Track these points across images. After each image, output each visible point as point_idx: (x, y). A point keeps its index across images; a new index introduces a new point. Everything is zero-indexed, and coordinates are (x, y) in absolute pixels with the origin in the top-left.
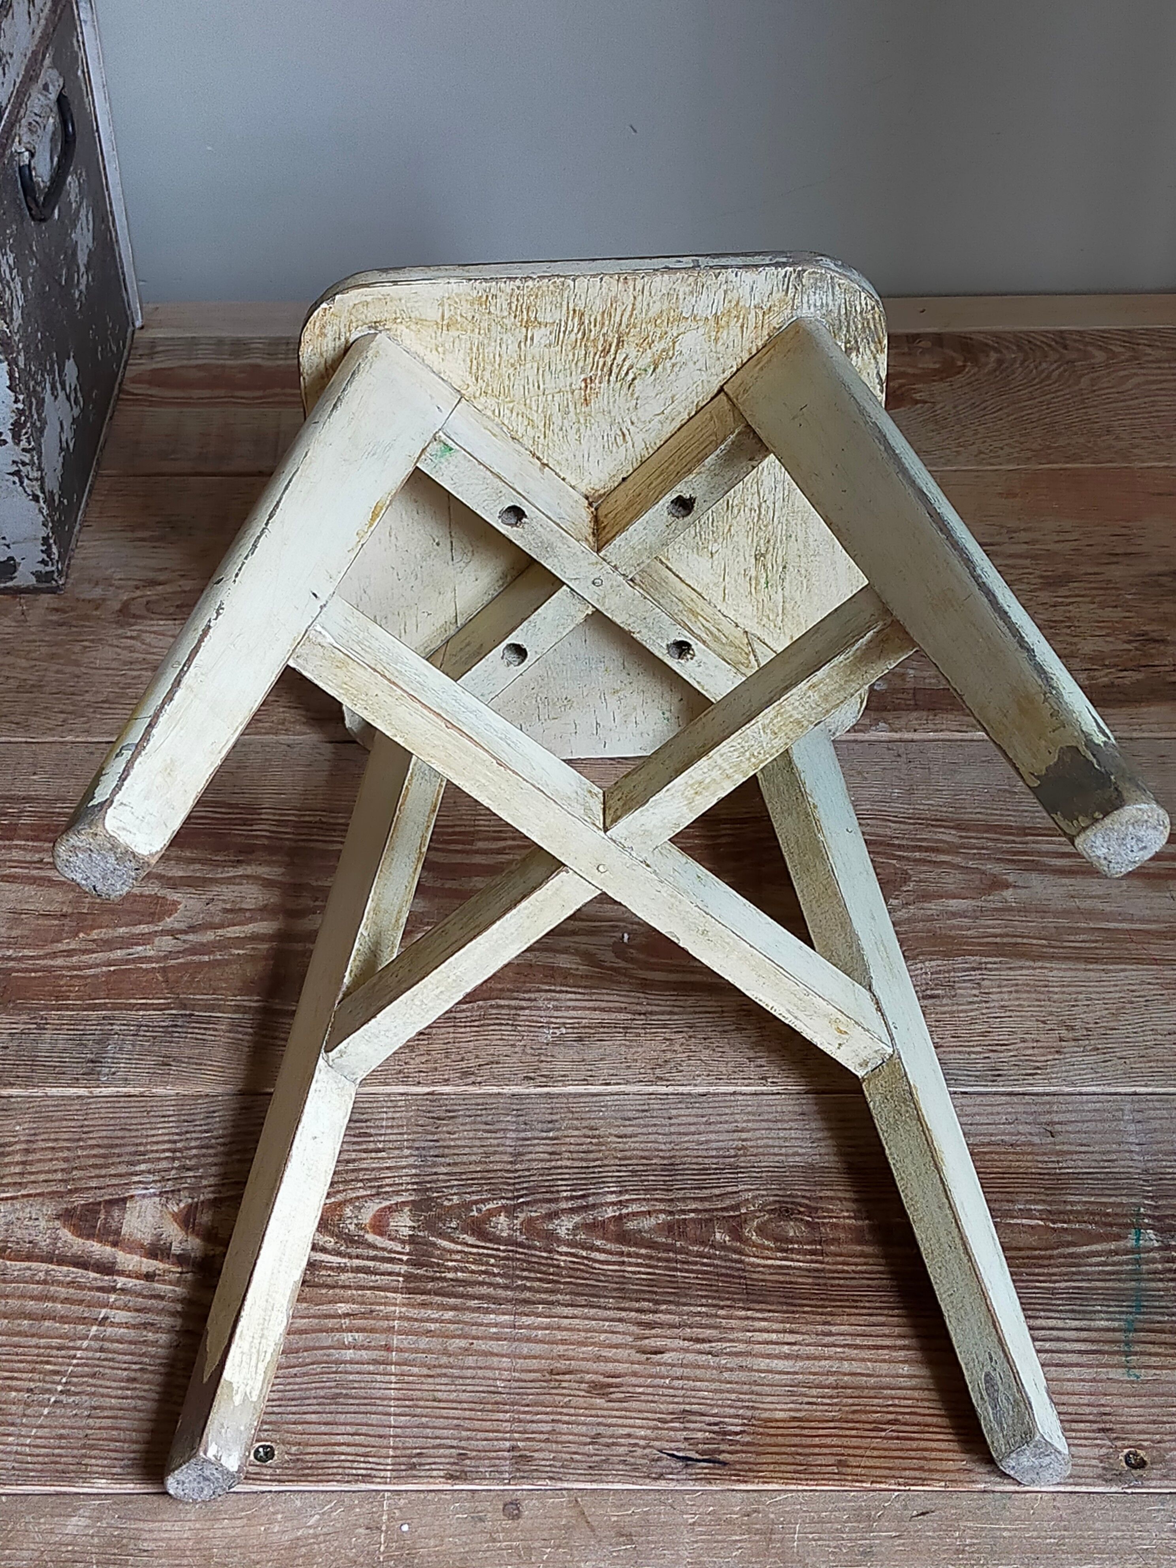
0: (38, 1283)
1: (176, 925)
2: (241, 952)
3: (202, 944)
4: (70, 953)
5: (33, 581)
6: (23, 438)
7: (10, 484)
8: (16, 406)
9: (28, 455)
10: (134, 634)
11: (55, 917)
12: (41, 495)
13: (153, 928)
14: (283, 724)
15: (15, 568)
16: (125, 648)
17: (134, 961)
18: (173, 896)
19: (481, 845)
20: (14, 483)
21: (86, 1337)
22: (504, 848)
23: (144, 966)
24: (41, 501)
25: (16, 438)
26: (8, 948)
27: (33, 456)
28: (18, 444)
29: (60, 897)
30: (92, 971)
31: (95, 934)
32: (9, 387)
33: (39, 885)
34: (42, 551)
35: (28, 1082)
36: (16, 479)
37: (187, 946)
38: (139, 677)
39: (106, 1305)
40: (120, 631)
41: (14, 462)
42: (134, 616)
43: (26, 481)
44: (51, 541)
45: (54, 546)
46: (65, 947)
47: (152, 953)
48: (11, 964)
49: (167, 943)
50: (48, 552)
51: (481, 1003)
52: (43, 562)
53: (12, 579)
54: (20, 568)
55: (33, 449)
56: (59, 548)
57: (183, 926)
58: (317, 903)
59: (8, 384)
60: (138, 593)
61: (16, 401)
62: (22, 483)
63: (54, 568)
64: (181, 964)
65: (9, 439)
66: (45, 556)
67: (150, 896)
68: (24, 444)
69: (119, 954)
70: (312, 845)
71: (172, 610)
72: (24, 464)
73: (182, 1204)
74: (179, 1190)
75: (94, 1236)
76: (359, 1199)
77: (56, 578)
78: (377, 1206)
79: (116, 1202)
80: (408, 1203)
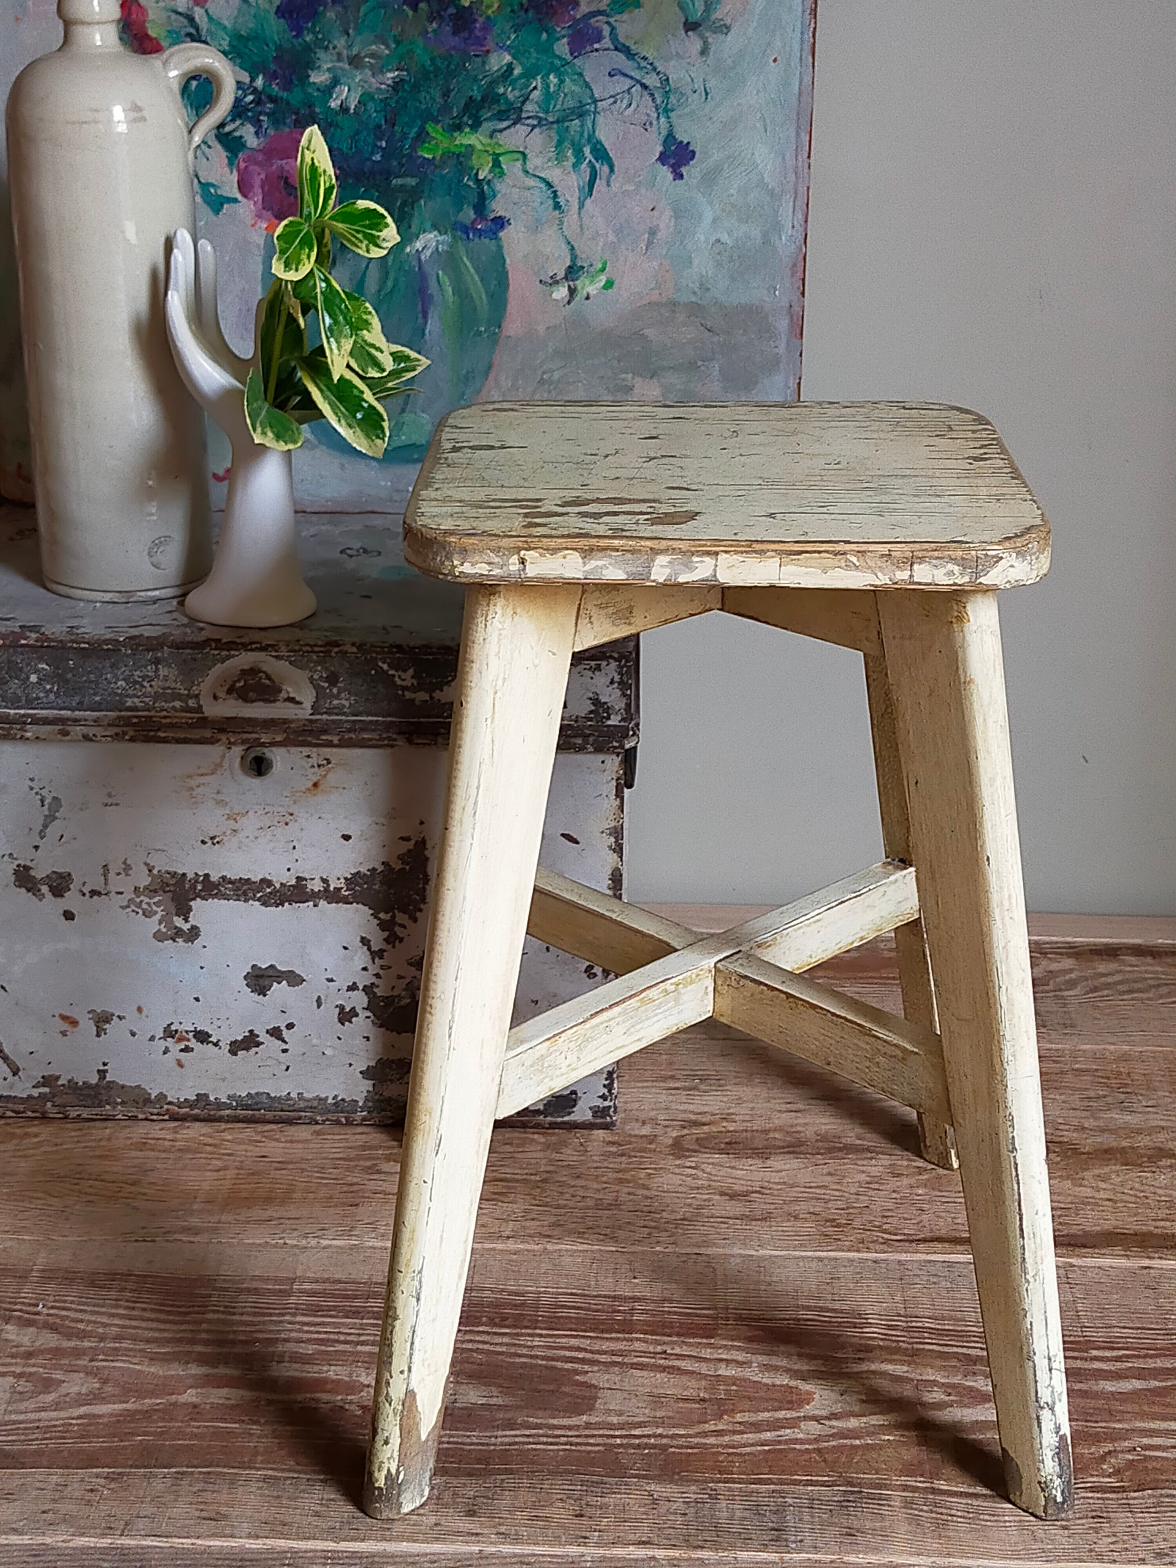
1: (817, 1412)
2: (891, 1438)
3: (849, 1430)
4: (720, 1433)
5: (589, 1116)
10: (693, 1165)
11: (693, 1401)
13: (795, 1414)
14: (863, 1242)
15: (574, 1103)
16: (688, 1176)
17: (786, 1442)
18: (805, 1387)
19: (1095, 1353)
22: (1121, 1357)
23: (798, 1447)
26: (657, 1427)
29: (693, 1383)
30: (748, 1450)
31: (739, 1417)
33: (669, 1373)
34: (605, 1086)
35: (716, 1546)
37: (835, 1431)
38: (709, 1200)
40: (678, 1162)
42: (688, 1150)
45: (616, 1081)
46: (713, 1428)
47: (801, 1436)
48: (665, 1441)
49: (814, 1428)
50: (609, 1087)
51: (1150, 1492)
52: (604, 1097)
53: (569, 1114)
54: (580, 1103)
57: (824, 1413)
58: (951, 1398)
60: (685, 1131)
63: (612, 1103)
64: (834, 1446)
66: (605, 1091)
67: (782, 1386)
69: (768, 1435)
70: (927, 1347)
71: (723, 1146)
77: (611, 1114)
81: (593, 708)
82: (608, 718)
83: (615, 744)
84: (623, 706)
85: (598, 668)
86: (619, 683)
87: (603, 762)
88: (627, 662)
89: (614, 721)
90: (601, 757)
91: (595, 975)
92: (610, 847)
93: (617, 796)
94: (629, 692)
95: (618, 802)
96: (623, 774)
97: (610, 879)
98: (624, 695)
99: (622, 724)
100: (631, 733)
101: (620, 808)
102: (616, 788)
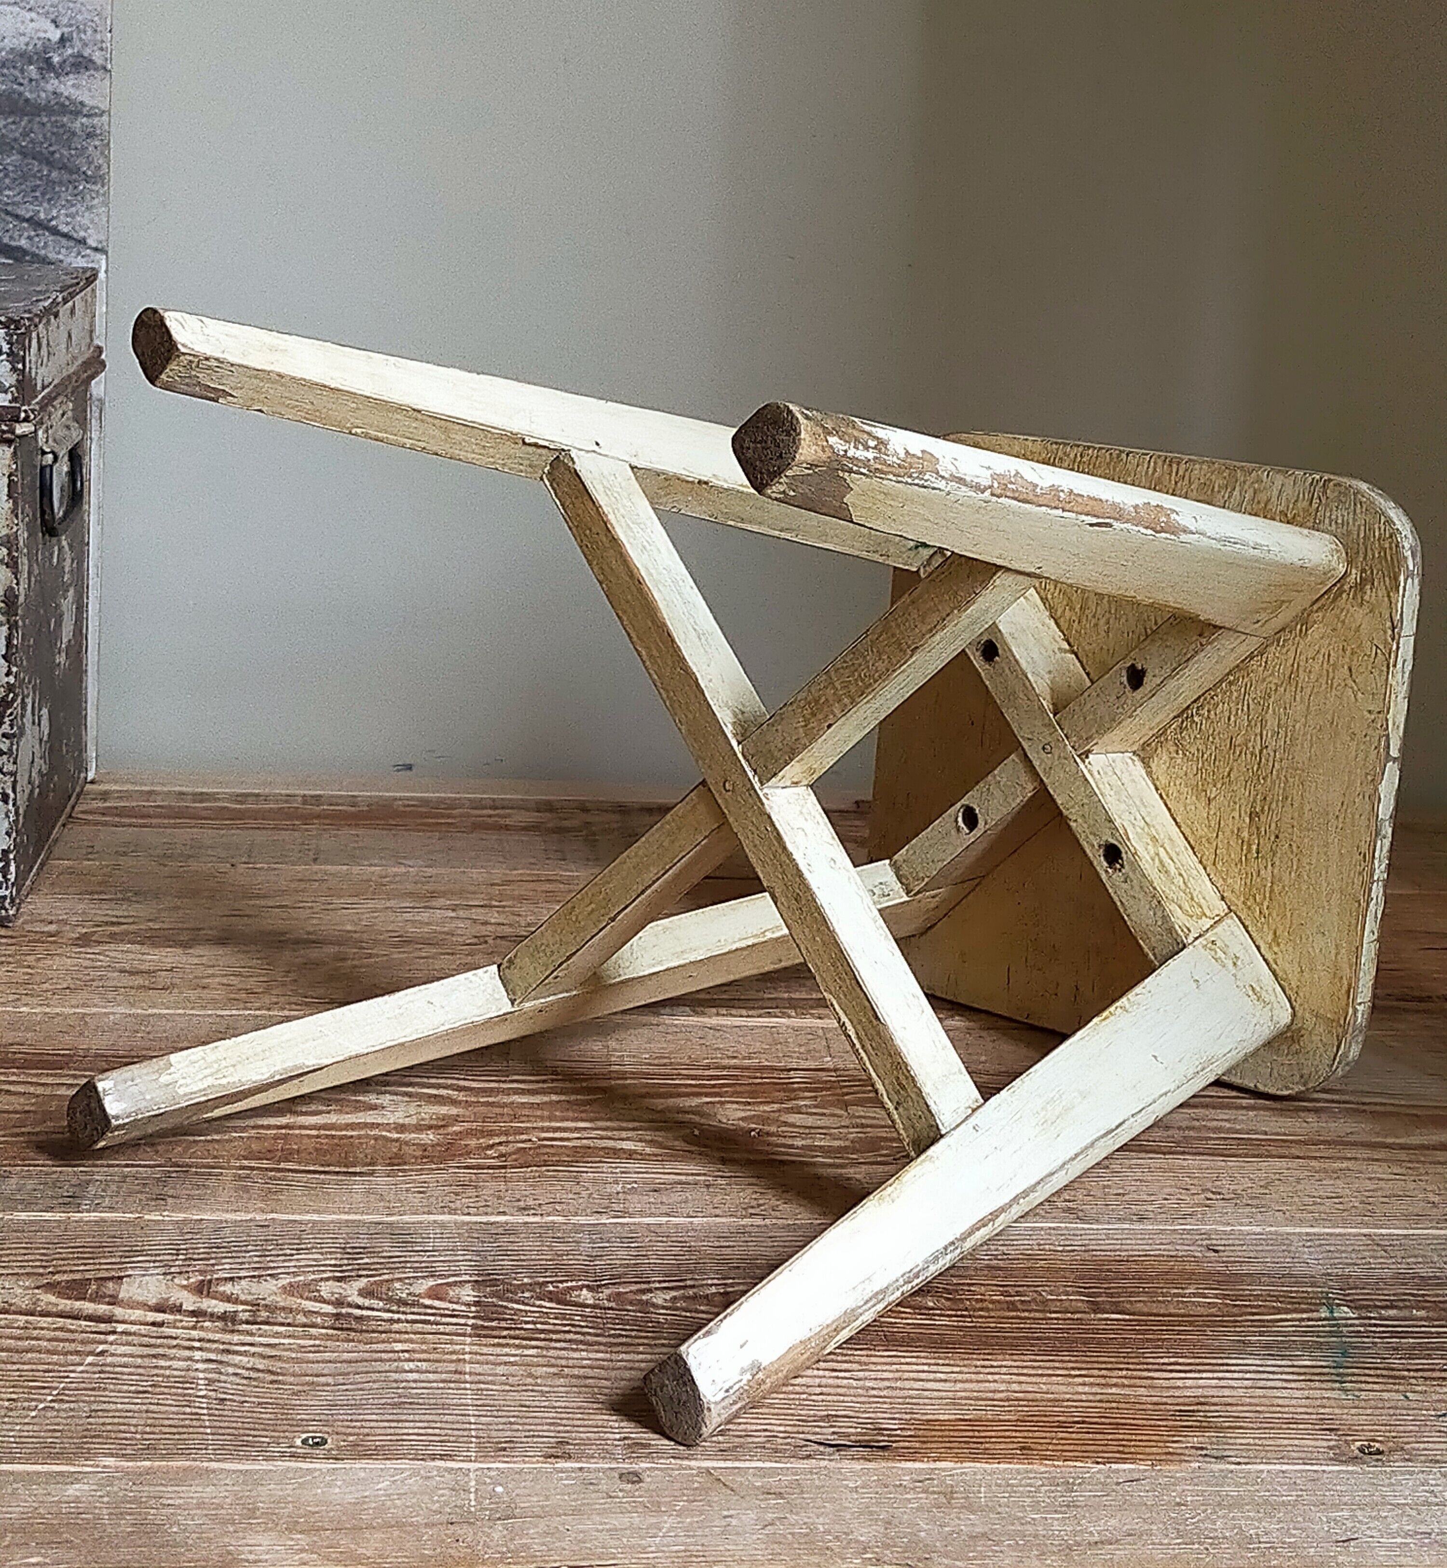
0: (18, 1328)
6: (6, 719)
8: (6, 679)
9: (7, 741)
10: (97, 952)
12: (12, 796)
16: (86, 959)
21: (82, 1364)
24: (11, 803)
27: (12, 744)
32: (4, 657)
38: (104, 976)
39: (106, 1342)
40: (79, 950)
42: (95, 942)
44: (11, 856)
45: (12, 863)
50: (4, 871)
51: (534, 1168)
55: (14, 735)
56: (17, 867)
59: (4, 652)
60: (99, 929)
61: (7, 675)
63: (7, 893)
71: (140, 939)
73: (191, 1280)
74: (187, 1272)
75: (84, 1299)
76: (409, 1278)
77: (7, 906)
78: (431, 1282)
79: (112, 1278)
80: (469, 1282)
83: (4, 428)
84: (14, 383)
88: (17, 328)
89: (4, 400)
93: (9, 496)
94: (20, 366)
95: (11, 505)
96: (16, 470)
97: (3, 602)
98: (14, 369)
99: (13, 405)
100: (23, 415)
101: (14, 512)
102: (9, 486)
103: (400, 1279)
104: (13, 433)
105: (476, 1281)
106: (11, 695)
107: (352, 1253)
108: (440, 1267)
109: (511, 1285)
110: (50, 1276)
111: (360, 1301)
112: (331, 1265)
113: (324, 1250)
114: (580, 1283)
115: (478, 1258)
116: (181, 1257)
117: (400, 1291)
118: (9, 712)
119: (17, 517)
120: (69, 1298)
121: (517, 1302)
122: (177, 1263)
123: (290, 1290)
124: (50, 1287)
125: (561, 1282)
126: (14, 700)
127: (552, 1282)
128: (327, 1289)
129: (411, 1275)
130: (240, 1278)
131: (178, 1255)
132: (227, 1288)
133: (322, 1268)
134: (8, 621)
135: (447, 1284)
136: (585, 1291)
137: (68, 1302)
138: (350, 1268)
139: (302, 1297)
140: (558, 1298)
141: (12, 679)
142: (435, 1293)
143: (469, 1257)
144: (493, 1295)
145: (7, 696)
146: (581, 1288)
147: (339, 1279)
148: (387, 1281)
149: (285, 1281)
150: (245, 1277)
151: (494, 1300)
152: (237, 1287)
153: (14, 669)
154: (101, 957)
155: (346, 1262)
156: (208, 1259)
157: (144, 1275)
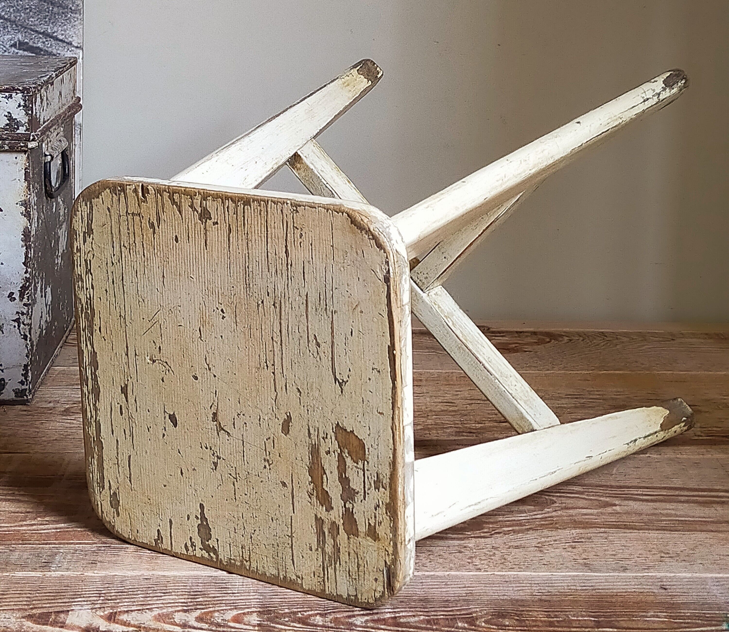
4: (31, 525)
5: (12, 396)
6: (25, 296)
7: (12, 327)
8: (25, 275)
9: (26, 308)
12: (29, 336)
15: (3, 386)
20: (15, 327)
24: (28, 340)
25: (22, 297)
27: (29, 309)
28: (21, 301)
30: (46, 531)
31: (47, 518)
32: (23, 263)
34: (22, 374)
36: (16, 324)
41: (17, 313)
43: (22, 326)
44: (29, 368)
45: (30, 372)
46: (28, 523)
50: (25, 375)
52: (22, 383)
54: (7, 386)
55: (30, 304)
56: (32, 374)
59: (23, 261)
61: (26, 273)
62: (19, 326)
63: (27, 387)
65: (17, 298)
66: (23, 378)
68: (25, 301)
72: (23, 314)
73: (106, 613)
74: (104, 607)
75: (47, 624)
76: (223, 610)
77: (27, 394)
78: (235, 612)
79: (62, 612)
80: (256, 612)
81: (8, 122)
82: (18, 129)
83: (22, 144)
84: (27, 121)
85: (11, 97)
86: (24, 107)
87: (16, 158)
88: (28, 93)
89: (22, 130)
90: (15, 155)
91: (15, 299)
92: (22, 213)
93: (25, 180)
94: (30, 112)
95: (26, 184)
96: (29, 166)
97: (22, 235)
98: (27, 114)
99: (27, 132)
100: (31, 138)
101: (28, 188)
102: (25, 174)
103: (218, 611)
104: (27, 146)
105: (259, 612)
106: (28, 284)
107: (194, 595)
108: (240, 603)
109: (278, 613)
110: (29, 611)
111: (196, 624)
112: (182, 603)
113: (179, 593)
114: (316, 612)
115: (261, 597)
116: (101, 598)
117: (218, 618)
118: (27, 292)
119: (29, 190)
120: (39, 624)
121: (281, 624)
122: (99, 602)
123: (160, 618)
124: (30, 617)
125: (305, 611)
126: (29, 286)
127: (300, 612)
128: (179, 617)
129: (225, 608)
130: (132, 611)
131: (100, 597)
132: (124, 617)
133: (176, 604)
134: (26, 245)
135: (244, 614)
136: (318, 617)
137: (39, 626)
138: (191, 604)
139: (164, 622)
140: (304, 621)
141: (28, 275)
142: (237, 619)
143: (256, 597)
144: (268, 620)
145: (26, 284)
146: (316, 615)
147: (185, 611)
148: (211, 612)
149: (156, 612)
150: (134, 610)
151: (269, 623)
152: (130, 616)
153: (29, 270)
154: (75, 422)
155: (190, 600)
156: (116, 600)
157: (81, 609)
